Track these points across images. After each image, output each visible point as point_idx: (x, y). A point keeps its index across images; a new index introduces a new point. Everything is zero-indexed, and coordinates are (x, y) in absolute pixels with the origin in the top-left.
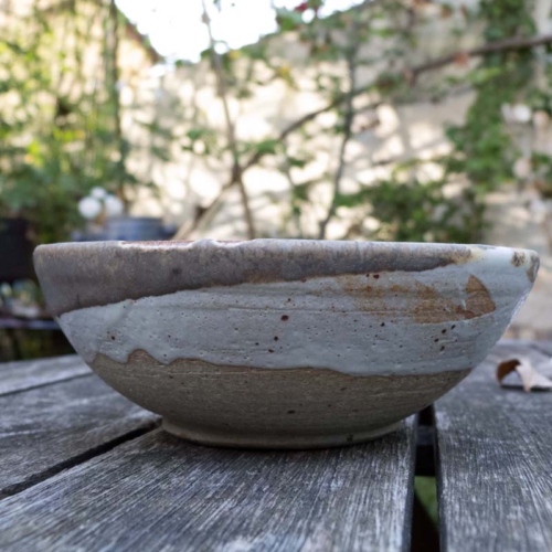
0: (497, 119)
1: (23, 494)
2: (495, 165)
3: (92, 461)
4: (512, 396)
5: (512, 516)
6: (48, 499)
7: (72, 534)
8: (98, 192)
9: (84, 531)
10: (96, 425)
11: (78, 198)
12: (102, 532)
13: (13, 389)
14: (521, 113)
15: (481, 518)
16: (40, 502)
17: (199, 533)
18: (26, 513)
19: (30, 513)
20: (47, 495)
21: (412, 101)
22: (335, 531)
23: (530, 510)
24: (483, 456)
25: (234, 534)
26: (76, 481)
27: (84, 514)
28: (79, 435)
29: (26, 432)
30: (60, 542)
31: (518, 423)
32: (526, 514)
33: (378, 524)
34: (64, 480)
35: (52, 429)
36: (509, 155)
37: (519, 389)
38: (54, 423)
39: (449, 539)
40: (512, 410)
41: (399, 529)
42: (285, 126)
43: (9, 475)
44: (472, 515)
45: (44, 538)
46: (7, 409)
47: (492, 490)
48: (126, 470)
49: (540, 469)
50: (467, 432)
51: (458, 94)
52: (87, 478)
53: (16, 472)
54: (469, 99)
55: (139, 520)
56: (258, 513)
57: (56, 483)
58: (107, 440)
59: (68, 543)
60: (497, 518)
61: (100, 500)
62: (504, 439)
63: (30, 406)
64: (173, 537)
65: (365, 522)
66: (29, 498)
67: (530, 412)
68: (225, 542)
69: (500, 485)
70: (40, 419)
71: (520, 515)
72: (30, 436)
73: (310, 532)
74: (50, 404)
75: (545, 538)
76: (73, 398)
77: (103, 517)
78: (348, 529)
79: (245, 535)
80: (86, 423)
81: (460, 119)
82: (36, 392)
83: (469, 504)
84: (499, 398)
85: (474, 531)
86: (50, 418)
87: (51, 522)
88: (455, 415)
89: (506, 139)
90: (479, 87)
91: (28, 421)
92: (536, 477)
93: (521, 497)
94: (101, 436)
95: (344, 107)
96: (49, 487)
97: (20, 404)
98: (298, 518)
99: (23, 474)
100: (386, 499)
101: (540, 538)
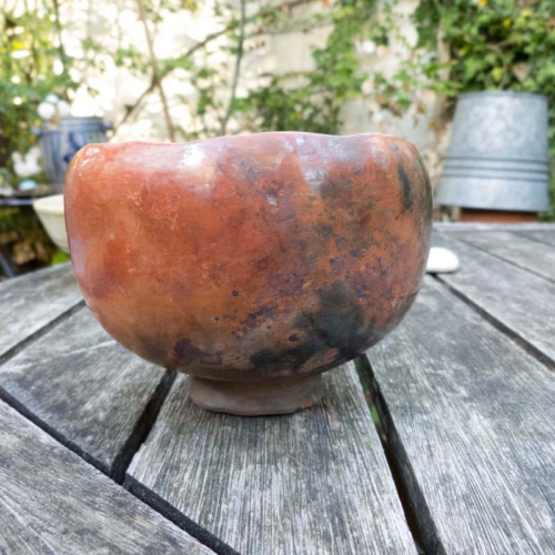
0: (349, 46)
2: (348, 82)
8: (52, 98)
11: (37, 103)
14: (368, 46)
15: (398, 394)
21: (287, 30)
22: (337, 406)
23: (418, 386)
32: (417, 389)
42: (194, 44)
44: (394, 392)
45: (207, 422)
47: (397, 373)
49: (415, 355)
51: (321, 26)
54: (329, 29)
59: (220, 424)
60: (405, 393)
65: (348, 399)
68: (291, 417)
69: (400, 369)
71: (415, 390)
73: (326, 407)
75: (430, 404)
78: (342, 405)
81: (322, 45)
83: (390, 384)
85: (398, 402)
89: (356, 62)
90: (336, 21)
92: (415, 361)
93: (412, 377)
95: (237, 32)
100: (351, 383)
101: (428, 405)
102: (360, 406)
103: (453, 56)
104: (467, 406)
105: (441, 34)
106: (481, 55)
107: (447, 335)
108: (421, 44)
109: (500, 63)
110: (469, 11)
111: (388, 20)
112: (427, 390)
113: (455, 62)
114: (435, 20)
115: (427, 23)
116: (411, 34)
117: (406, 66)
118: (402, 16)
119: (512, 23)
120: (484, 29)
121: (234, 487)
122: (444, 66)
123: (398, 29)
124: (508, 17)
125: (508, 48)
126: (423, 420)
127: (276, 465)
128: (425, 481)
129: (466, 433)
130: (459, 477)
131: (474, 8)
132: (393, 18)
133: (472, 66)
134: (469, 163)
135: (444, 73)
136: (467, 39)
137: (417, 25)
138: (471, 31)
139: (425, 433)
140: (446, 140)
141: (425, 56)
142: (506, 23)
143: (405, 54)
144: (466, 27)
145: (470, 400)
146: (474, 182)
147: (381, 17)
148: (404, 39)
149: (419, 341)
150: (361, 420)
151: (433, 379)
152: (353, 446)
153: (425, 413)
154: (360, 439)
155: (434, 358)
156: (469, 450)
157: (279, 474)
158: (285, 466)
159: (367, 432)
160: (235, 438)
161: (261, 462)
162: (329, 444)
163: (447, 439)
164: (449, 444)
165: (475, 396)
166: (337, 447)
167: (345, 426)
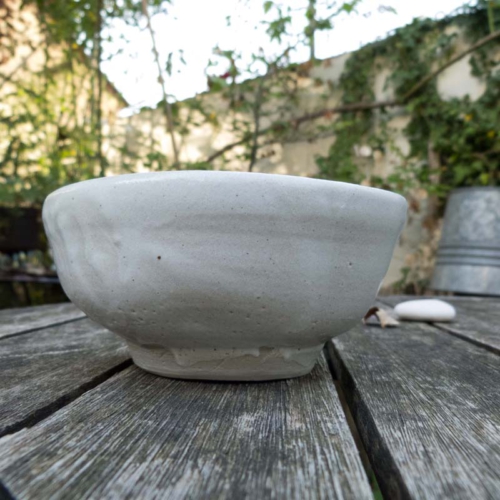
0: (349, 154)
4: (374, 330)
5: (402, 401)
6: (115, 391)
7: (140, 412)
9: (146, 410)
12: (158, 411)
13: (54, 322)
14: (366, 151)
15: (385, 402)
16: (111, 393)
17: (218, 411)
18: (105, 400)
20: (113, 389)
21: (295, 140)
22: (302, 409)
23: (412, 397)
24: (371, 366)
25: (241, 411)
26: (127, 380)
27: (142, 400)
28: (112, 352)
29: (76, 350)
30: (135, 418)
31: (384, 346)
32: (410, 400)
33: (326, 404)
34: (119, 380)
35: (93, 348)
37: (378, 326)
38: (90, 345)
40: (378, 338)
41: (340, 408)
42: (211, 154)
43: (80, 377)
44: (379, 400)
45: (124, 415)
46: (57, 335)
47: (385, 386)
49: (408, 374)
50: (356, 351)
51: (325, 137)
52: (133, 379)
53: (83, 375)
54: (331, 140)
55: (178, 404)
56: (249, 399)
57: (115, 382)
59: (140, 418)
60: (394, 402)
61: (147, 392)
62: (379, 356)
63: (71, 334)
64: (204, 413)
65: (318, 404)
66: (103, 391)
67: (389, 340)
68: (237, 416)
69: (388, 383)
70: (81, 342)
71: (407, 401)
72: (80, 352)
73: (286, 410)
74: (84, 332)
75: (427, 413)
76: (98, 329)
77: (155, 402)
78: (309, 408)
79: (247, 412)
80: (112, 344)
81: (325, 153)
82: (71, 324)
83: (374, 394)
84: (367, 331)
85: (384, 409)
86: (88, 341)
87: (123, 405)
88: (344, 341)
89: (355, 167)
90: (338, 133)
91: (74, 343)
92: (407, 378)
93: (404, 390)
95: (251, 143)
96: (112, 384)
97: (64, 332)
98: (275, 402)
99: (89, 376)
100: (325, 391)
101: (424, 414)
102: (332, 410)
103: (443, 163)
104: (478, 417)
105: (431, 145)
106: (468, 162)
108: (413, 154)
109: (486, 169)
110: (456, 125)
111: (383, 133)
112: (422, 401)
113: (444, 168)
114: (426, 133)
115: (418, 136)
116: (405, 146)
117: (400, 171)
118: (395, 130)
119: (496, 135)
120: (470, 140)
121: (120, 481)
122: (435, 171)
123: (392, 141)
124: (492, 129)
125: (493, 157)
126: (417, 426)
127: (196, 461)
128: (419, 489)
129: (480, 441)
130: (474, 488)
131: (461, 123)
132: (388, 132)
133: (461, 172)
134: (462, 251)
135: (435, 178)
136: (455, 148)
137: (410, 138)
138: (459, 142)
139: (420, 439)
140: (438, 233)
141: (417, 163)
142: (491, 134)
143: (399, 161)
144: (454, 137)
145: (481, 411)
146: (468, 269)
147: (377, 131)
148: (398, 150)
149: (413, 364)
150: (331, 422)
151: (430, 392)
152: (314, 447)
153: (420, 420)
154: (326, 441)
155: (432, 376)
156: (486, 459)
157: (196, 471)
158: (209, 463)
159: (337, 434)
160: (152, 432)
161: (175, 457)
162: (280, 443)
163: (452, 446)
164: (456, 451)
165: (488, 408)
166: (291, 447)
167: (309, 426)
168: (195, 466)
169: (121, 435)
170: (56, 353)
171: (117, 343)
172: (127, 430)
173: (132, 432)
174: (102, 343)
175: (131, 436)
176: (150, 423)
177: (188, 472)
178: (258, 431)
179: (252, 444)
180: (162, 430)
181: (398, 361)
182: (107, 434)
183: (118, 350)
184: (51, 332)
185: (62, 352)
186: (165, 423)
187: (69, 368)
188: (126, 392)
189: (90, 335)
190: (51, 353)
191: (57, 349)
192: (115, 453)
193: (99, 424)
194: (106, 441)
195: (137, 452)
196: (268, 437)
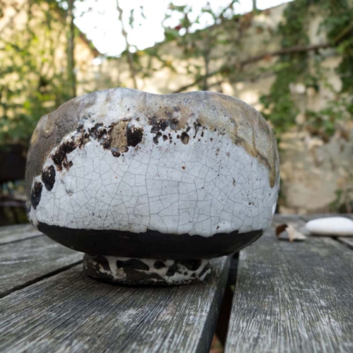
0: (287, 91)
1: (25, 289)
3: (60, 274)
4: (282, 244)
5: (267, 300)
6: (37, 292)
7: (49, 307)
9: (55, 305)
10: (62, 257)
12: (64, 306)
13: (17, 239)
14: (300, 88)
15: (251, 301)
16: (34, 293)
17: (112, 307)
18: (27, 297)
19: (28, 298)
20: (37, 290)
22: (178, 306)
23: (277, 297)
24: (259, 273)
25: (129, 307)
26: (52, 283)
27: (56, 298)
28: (52, 262)
29: (25, 261)
30: (43, 311)
31: (282, 257)
32: (273, 299)
33: (199, 302)
34: (45, 283)
35: (39, 259)
36: (293, 111)
37: (287, 240)
38: (40, 256)
39: (232, 309)
40: (281, 250)
41: (209, 305)
43: (17, 281)
44: (247, 299)
45: (36, 309)
46: (15, 249)
47: (260, 288)
48: (77, 278)
49: (287, 279)
50: (254, 261)
51: (266, 77)
52: (57, 282)
53: (20, 280)
54: (272, 80)
55: (83, 301)
56: (142, 298)
57: (42, 284)
58: (67, 264)
59: (48, 311)
60: (259, 301)
61: (63, 292)
62: (272, 265)
63: (26, 248)
64: (99, 308)
65: (193, 302)
66: (28, 291)
67: (290, 252)
68: (125, 310)
69: (264, 286)
70: (32, 254)
71: (270, 299)
72: (27, 263)
73: (166, 306)
74: (37, 247)
75: (280, 310)
76: (49, 244)
77: (65, 299)
78: (184, 305)
79: (134, 308)
81: (267, 92)
82: (30, 241)
83: (247, 294)
84: (275, 244)
85: (246, 306)
86: (37, 254)
87: (39, 301)
88: (250, 253)
89: (292, 102)
90: (278, 73)
91: (26, 255)
92: (284, 283)
93: (274, 292)
94: (65, 263)
95: (202, 84)
96: (38, 286)
97: (21, 247)
98: (161, 300)
100: (206, 292)
101: (277, 310)
104: (321, 312)
107: (327, 269)
108: (344, 89)
111: (318, 72)
112: (283, 300)
115: (348, 74)
116: (337, 83)
117: (332, 105)
118: (328, 69)
123: (326, 79)
126: (265, 320)
127: (72, 341)
129: (308, 330)
132: (321, 71)
137: (341, 75)
139: (260, 328)
141: (347, 97)
143: (332, 96)
145: (327, 308)
147: (312, 71)
148: (331, 87)
149: (297, 271)
150: (195, 315)
151: (295, 294)
152: (169, 332)
153: (270, 315)
154: (181, 328)
155: (305, 281)
156: (303, 344)
157: (69, 348)
158: (81, 343)
159: (193, 324)
160: (51, 321)
161: (58, 338)
162: (145, 330)
163: (282, 334)
164: (283, 338)
165: (334, 306)
166: (151, 333)
167: (175, 318)
168: (70, 344)
169: (26, 323)
170: (9, 263)
171: (60, 255)
172: (32, 320)
173: (36, 321)
174: (48, 255)
175: (33, 323)
176: (53, 314)
177: (62, 349)
178: (133, 321)
179: (123, 330)
180: (60, 319)
181: (286, 269)
182: (16, 321)
183: (58, 261)
184: (10, 247)
185: (13, 262)
186: (65, 314)
187: (13, 275)
188: (46, 292)
189: (41, 249)
190: (4, 263)
191: (10, 260)
192: (15, 334)
193: (13, 315)
194: (12, 326)
195: (32, 334)
196: (138, 326)
